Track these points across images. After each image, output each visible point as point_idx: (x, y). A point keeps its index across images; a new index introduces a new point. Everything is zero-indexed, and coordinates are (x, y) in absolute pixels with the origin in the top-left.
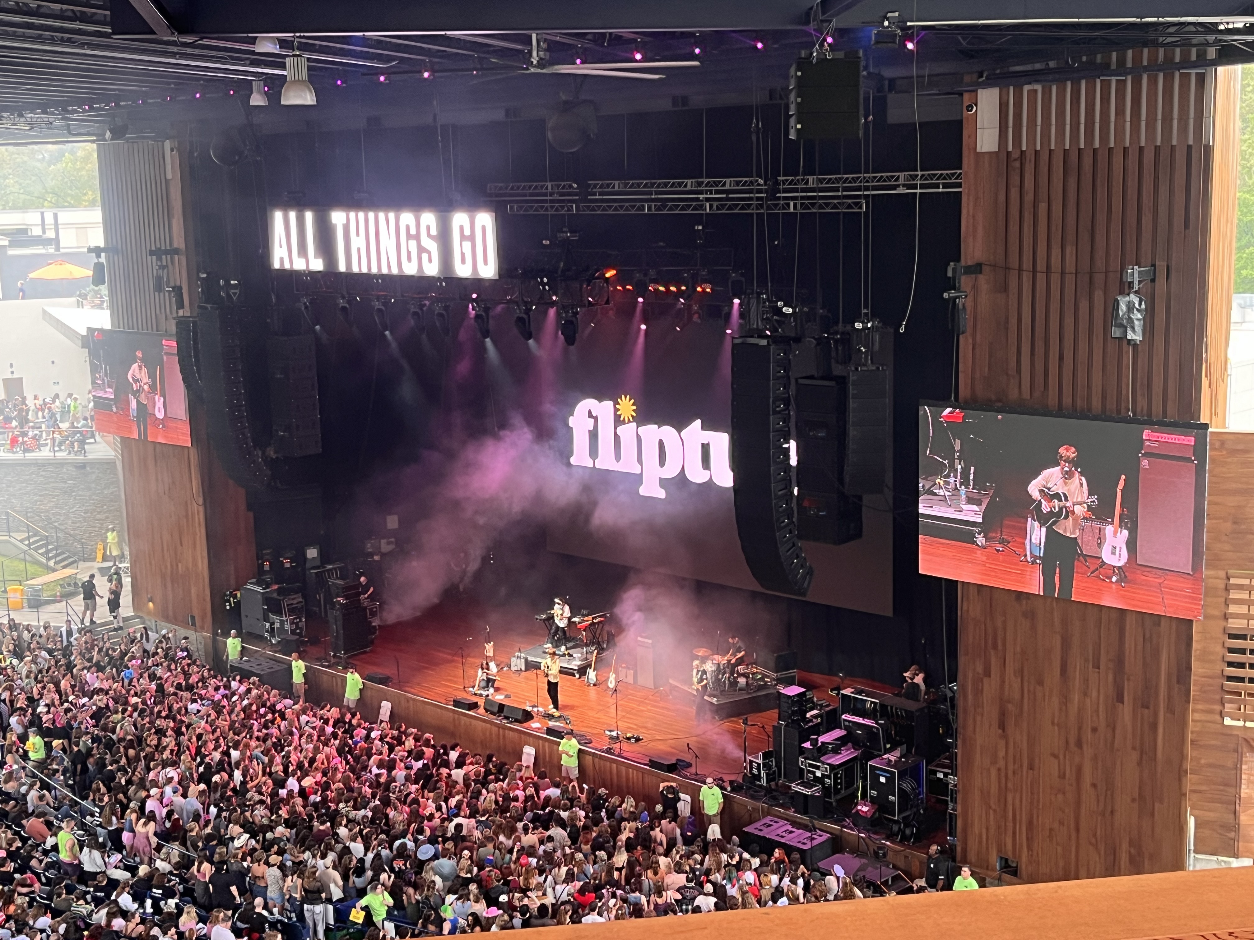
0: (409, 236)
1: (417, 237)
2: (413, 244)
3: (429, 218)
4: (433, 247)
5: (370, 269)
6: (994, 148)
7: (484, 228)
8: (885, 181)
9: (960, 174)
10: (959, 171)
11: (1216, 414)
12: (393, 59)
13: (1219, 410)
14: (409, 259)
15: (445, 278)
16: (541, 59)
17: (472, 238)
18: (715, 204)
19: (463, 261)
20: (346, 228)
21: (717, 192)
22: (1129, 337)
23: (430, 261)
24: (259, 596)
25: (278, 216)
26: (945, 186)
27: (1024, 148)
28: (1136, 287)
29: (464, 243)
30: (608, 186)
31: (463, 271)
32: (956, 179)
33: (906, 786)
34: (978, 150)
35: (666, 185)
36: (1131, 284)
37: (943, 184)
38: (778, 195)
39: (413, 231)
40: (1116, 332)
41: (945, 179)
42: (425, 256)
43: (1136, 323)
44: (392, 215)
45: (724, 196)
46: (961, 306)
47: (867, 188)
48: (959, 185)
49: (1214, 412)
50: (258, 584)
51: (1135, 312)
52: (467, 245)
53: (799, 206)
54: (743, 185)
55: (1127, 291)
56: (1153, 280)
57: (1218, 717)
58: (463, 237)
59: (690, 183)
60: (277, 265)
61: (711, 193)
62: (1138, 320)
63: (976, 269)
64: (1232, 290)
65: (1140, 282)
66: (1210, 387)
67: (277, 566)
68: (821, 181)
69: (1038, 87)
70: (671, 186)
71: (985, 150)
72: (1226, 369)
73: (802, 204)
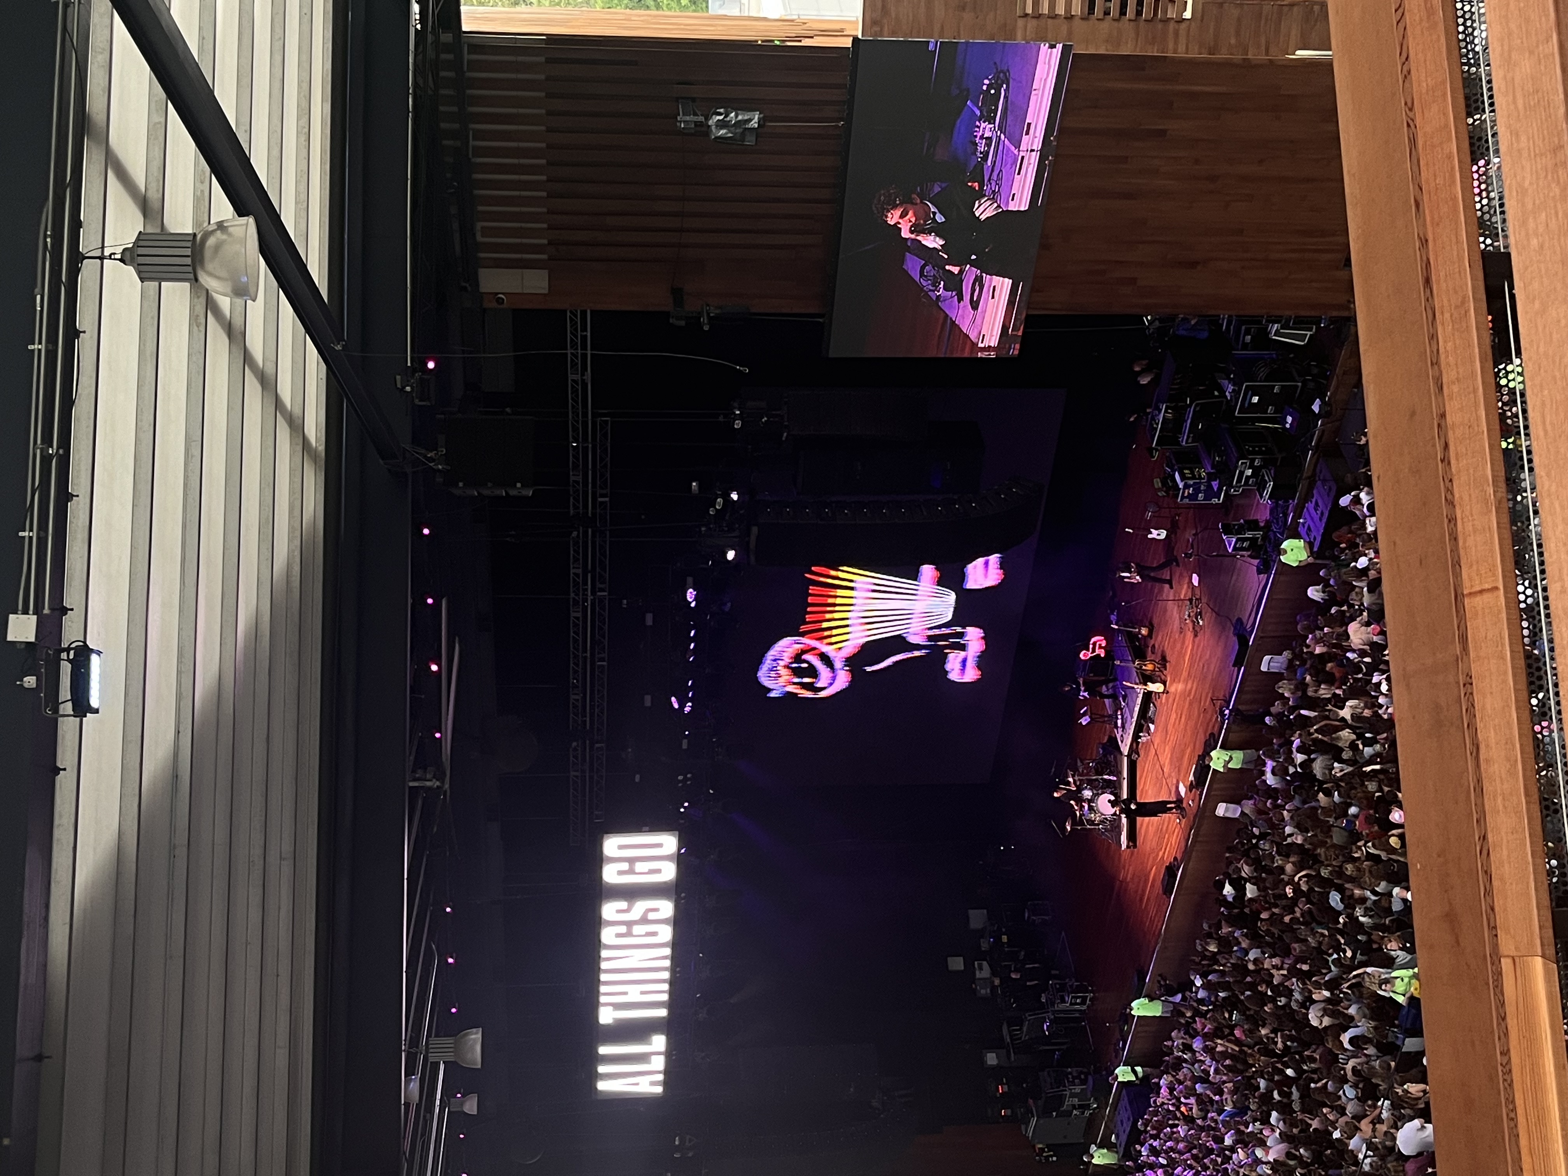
0: (629, 934)
1: (629, 924)
2: (637, 929)
3: (610, 910)
4: (641, 906)
5: (663, 981)
6: (545, 273)
7: (621, 847)
8: (577, 396)
9: (571, 312)
10: (568, 314)
11: (842, 30)
12: (428, 948)
13: (838, 27)
14: (654, 934)
15: (676, 893)
16: (434, 777)
17: (632, 861)
18: (599, 585)
19: (658, 871)
20: (618, 1006)
21: (585, 583)
22: (756, 125)
23: (656, 910)
24: (1042, 1121)
25: (602, 1086)
26: (584, 329)
27: (545, 242)
28: (701, 119)
29: (637, 871)
30: (575, 707)
31: (668, 872)
32: (576, 317)
33: (1262, 374)
34: (546, 291)
35: (576, 641)
36: (697, 124)
37: (581, 331)
38: (590, 515)
39: (623, 929)
40: (750, 140)
41: (576, 330)
42: (652, 916)
43: (740, 118)
44: (604, 953)
45: (589, 575)
46: (718, 311)
47: (585, 415)
48: (584, 313)
49: (839, 33)
50: (1027, 1124)
51: (728, 119)
52: (640, 867)
53: (604, 492)
54: (579, 554)
55: (704, 129)
56: (693, 100)
57: (1184, 26)
58: (631, 871)
59: (575, 614)
60: (659, 1090)
61: (587, 590)
62: (736, 116)
63: (677, 294)
64: (705, 14)
65: (695, 114)
66: (812, 37)
67: (1006, 1100)
68: (576, 466)
69: (479, 225)
70: (578, 635)
71: (545, 284)
72: (792, 21)
73: (601, 488)
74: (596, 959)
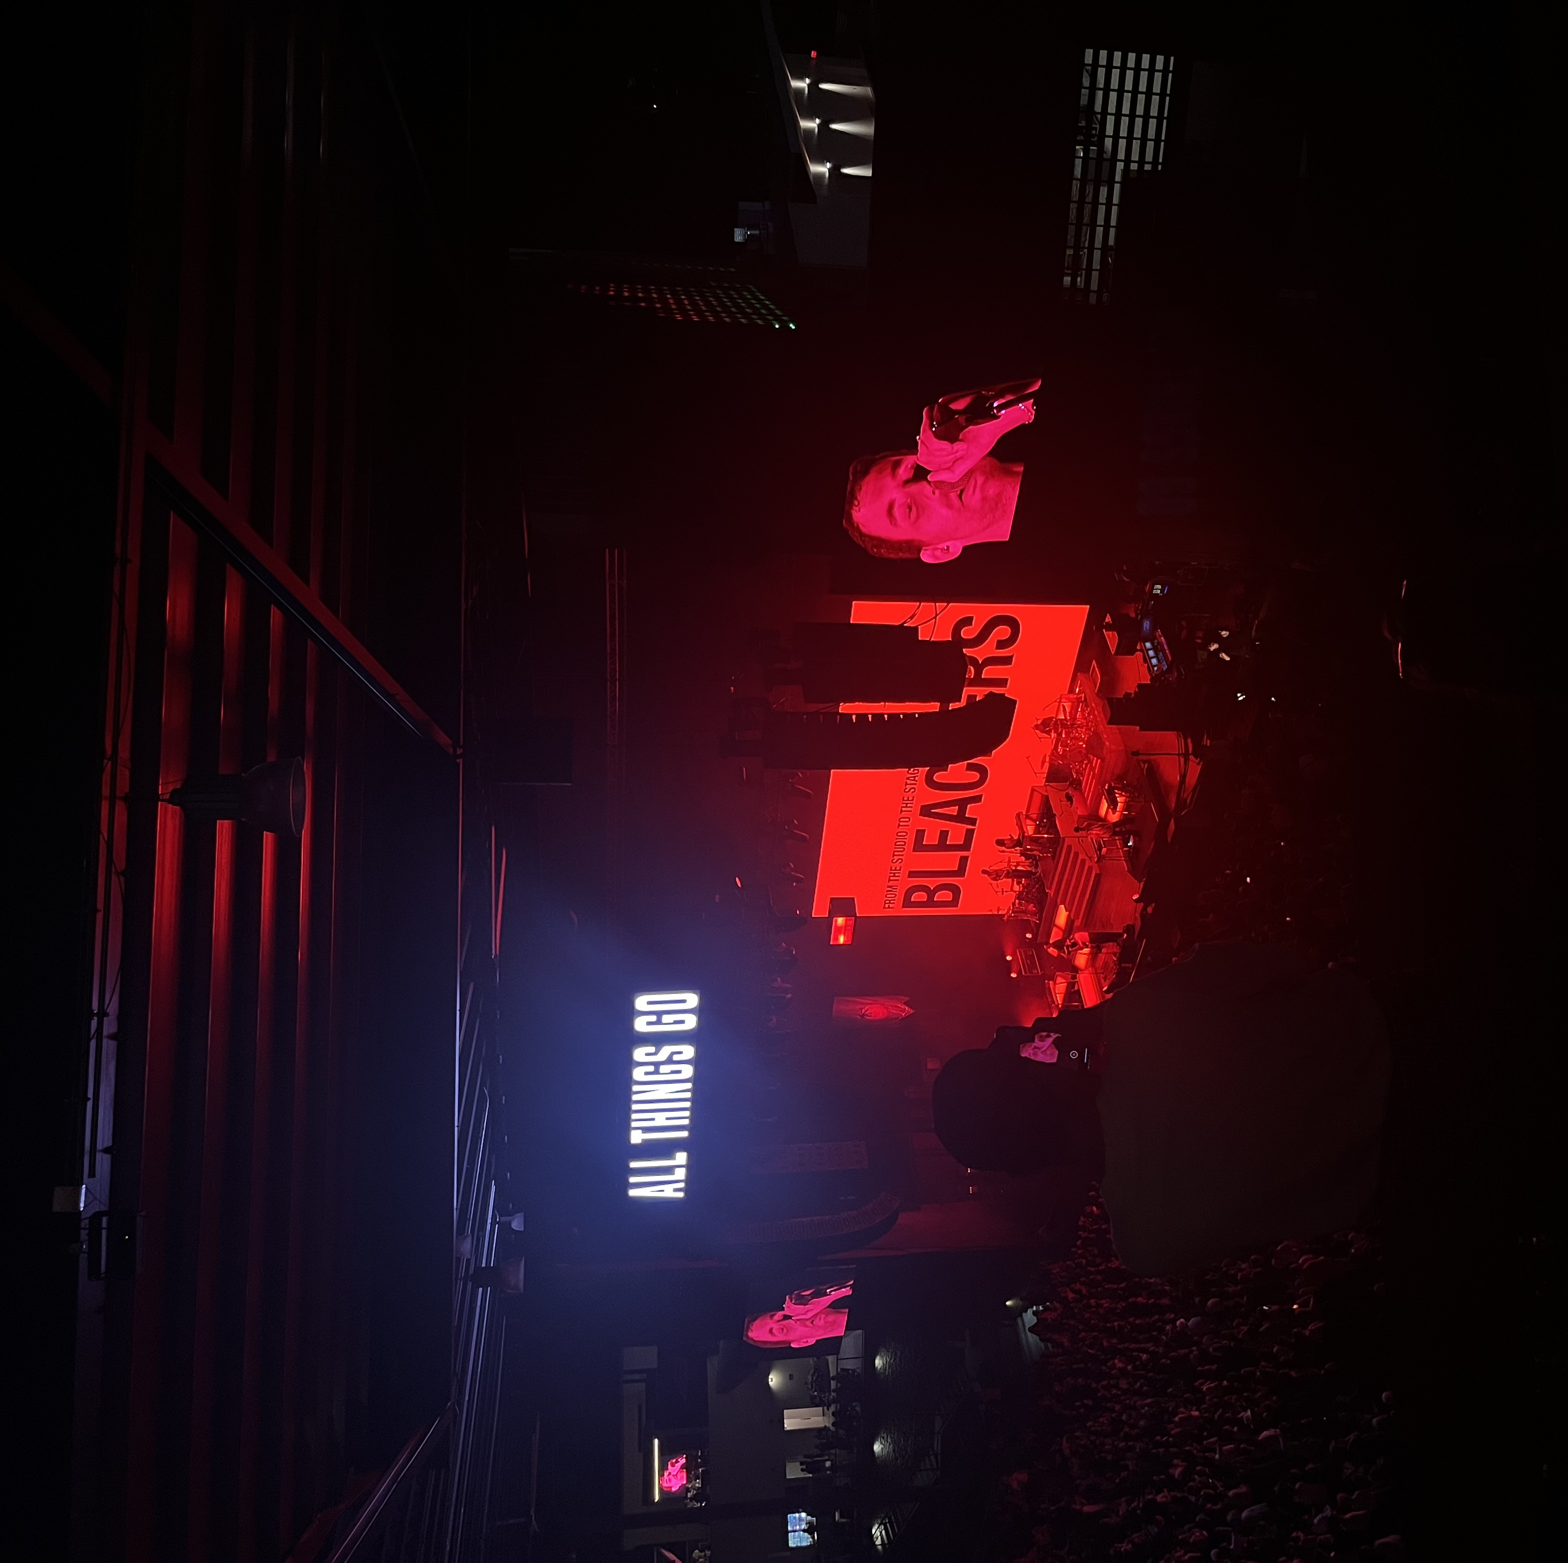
0: (656, 1072)
1: (657, 1065)
2: (664, 1069)
3: (640, 1054)
4: (666, 1051)
5: (686, 1109)
7: (650, 1003)
14: (679, 1072)
15: (697, 1039)
17: (660, 1014)
19: (682, 1022)
20: (646, 1130)
23: (680, 1053)
25: (633, 1194)
29: (664, 1021)
31: (691, 1022)
39: (651, 1068)
42: (676, 1058)
44: (635, 1088)
58: (658, 1023)
60: (681, 1195)
74: (628, 1093)
